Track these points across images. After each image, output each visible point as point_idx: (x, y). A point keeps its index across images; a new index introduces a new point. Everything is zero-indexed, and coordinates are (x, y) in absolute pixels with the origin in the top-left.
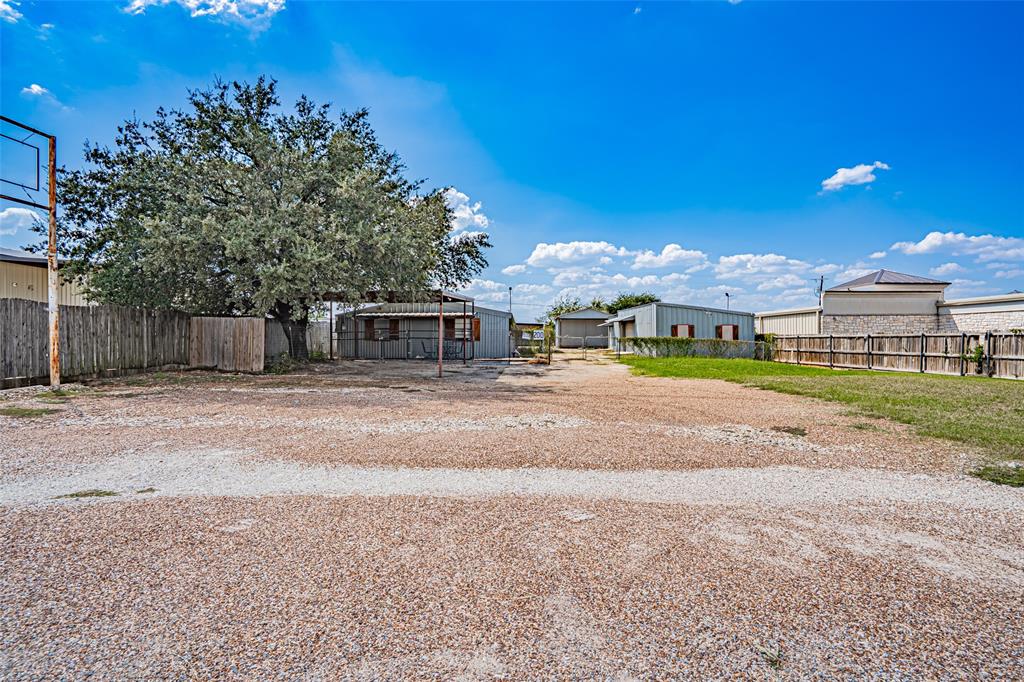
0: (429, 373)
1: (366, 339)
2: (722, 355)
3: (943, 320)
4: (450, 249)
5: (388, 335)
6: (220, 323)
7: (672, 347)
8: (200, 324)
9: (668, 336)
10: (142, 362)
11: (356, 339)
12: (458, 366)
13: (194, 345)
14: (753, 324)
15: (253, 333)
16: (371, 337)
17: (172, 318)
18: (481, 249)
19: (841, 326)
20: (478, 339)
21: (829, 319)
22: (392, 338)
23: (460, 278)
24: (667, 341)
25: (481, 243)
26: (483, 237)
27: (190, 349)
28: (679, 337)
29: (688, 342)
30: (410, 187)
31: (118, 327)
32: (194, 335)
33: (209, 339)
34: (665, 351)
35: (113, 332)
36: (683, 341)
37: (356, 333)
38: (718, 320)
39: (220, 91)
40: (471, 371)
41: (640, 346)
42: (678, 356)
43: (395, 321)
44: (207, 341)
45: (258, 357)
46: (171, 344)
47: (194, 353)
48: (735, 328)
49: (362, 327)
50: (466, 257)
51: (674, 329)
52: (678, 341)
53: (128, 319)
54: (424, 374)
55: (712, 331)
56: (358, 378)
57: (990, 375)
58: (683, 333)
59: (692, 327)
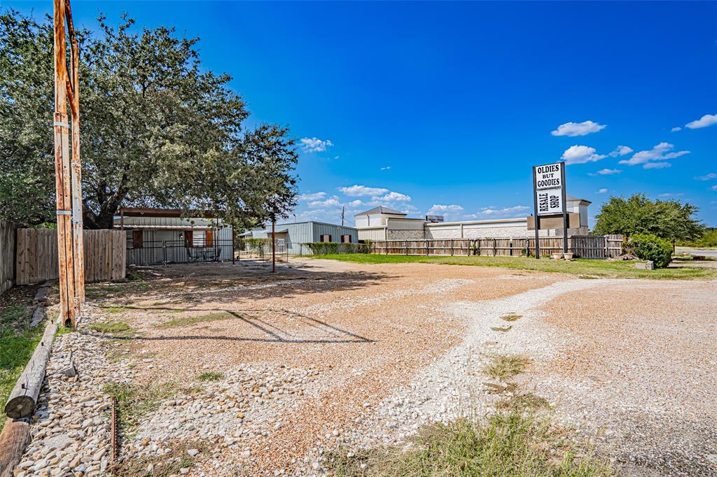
9: (321, 242)
24: (319, 245)
36: (326, 244)
38: (340, 232)
48: (350, 236)
51: (322, 238)
55: (340, 238)
58: (326, 240)
59: (330, 237)
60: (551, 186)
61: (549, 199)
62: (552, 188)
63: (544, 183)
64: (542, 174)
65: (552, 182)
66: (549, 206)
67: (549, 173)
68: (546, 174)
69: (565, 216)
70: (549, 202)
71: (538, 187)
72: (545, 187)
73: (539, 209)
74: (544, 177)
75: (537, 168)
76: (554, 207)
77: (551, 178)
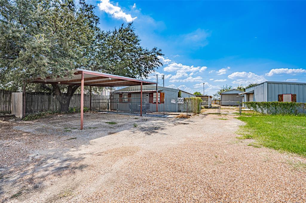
6: (15, 95)
7: (278, 108)
13: (12, 105)
15: (20, 100)
16: (121, 101)
20: (163, 102)
24: (275, 104)
28: (285, 101)
29: (292, 105)
33: (14, 102)
34: (274, 110)
36: (288, 104)
41: (255, 107)
42: (284, 114)
43: (130, 94)
45: (21, 111)
47: (12, 109)
49: (118, 97)
51: (280, 97)
52: (284, 104)
58: (287, 99)
59: (293, 96)
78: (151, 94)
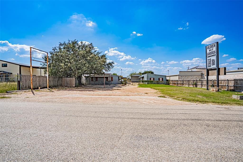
0: (103, 87)
1: (91, 81)
2: (159, 84)
3: (203, 77)
4: (107, 64)
5: (95, 80)
6: (67, 78)
8: (64, 79)
9: (149, 80)
10: (56, 85)
11: (90, 81)
12: (108, 86)
13: (63, 82)
14: (166, 78)
15: (73, 80)
16: (92, 80)
17: (60, 78)
18: (113, 64)
19: (183, 78)
20: (112, 81)
21: (180, 77)
22: (96, 81)
23: (109, 70)
24: (148, 81)
25: (113, 63)
26: (113, 62)
27: (62, 83)
30: (99, 53)
31: (53, 79)
32: (63, 81)
33: (66, 81)
35: (52, 80)
37: (90, 80)
38: (159, 77)
39: (69, 41)
40: (110, 87)
41: (145, 82)
42: (150, 84)
43: (97, 78)
44: (65, 82)
45: (74, 84)
46: (60, 82)
47: (63, 84)
48: (162, 79)
49: (91, 79)
50: (110, 66)
52: (151, 81)
53: (54, 79)
54: (102, 87)
55: (158, 79)
56: (91, 88)
57: (196, 87)
58: (152, 79)
59: (154, 79)
60: (212, 55)
61: (211, 61)
62: (212, 56)
63: (210, 53)
64: (209, 49)
65: (212, 53)
66: (211, 65)
67: (212, 48)
68: (210, 49)
69: (217, 69)
70: (211, 62)
71: (207, 56)
72: (210, 55)
73: (208, 66)
74: (210, 50)
75: (207, 47)
76: (213, 65)
77: (212, 51)
78: (107, 78)
